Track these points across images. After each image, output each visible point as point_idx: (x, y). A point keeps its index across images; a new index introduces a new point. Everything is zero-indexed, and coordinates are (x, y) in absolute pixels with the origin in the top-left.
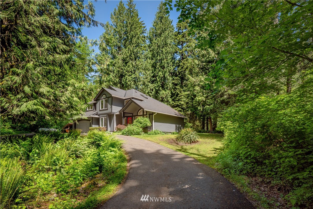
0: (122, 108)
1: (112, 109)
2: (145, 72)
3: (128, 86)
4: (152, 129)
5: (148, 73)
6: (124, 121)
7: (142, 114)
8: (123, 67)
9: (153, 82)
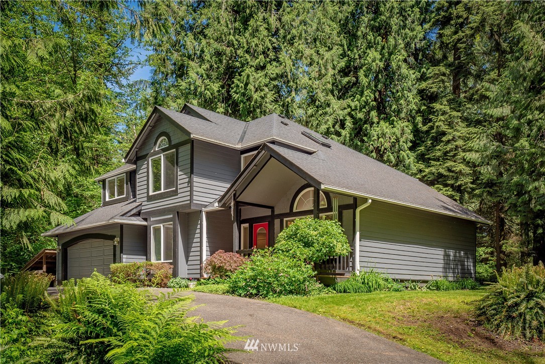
0: (228, 186)
1: (191, 191)
2: (318, 52)
3: (255, 110)
4: (354, 268)
5: (327, 55)
6: (238, 235)
7: (309, 206)
8: (234, 36)
9: (343, 92)
